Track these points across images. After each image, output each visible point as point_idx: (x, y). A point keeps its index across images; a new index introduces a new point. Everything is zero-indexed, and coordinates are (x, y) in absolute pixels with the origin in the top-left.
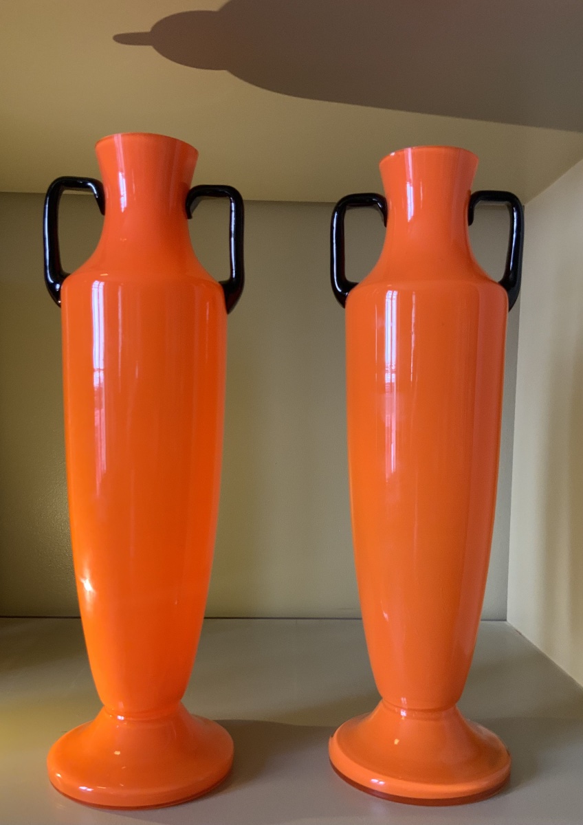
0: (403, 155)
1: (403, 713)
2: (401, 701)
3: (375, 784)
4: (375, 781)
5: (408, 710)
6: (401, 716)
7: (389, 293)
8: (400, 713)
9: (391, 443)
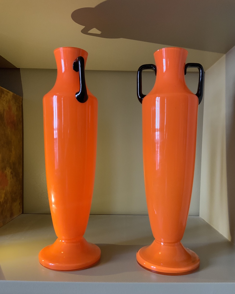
0: (162, 51)
1: (162, 244)
2: (161, 240)
3: (152, 268)
4: (152, 267)
5: (164, 243)
6: (162, 245)
7: (157, 98)
8: (161, 244)
9: (158, 153)
